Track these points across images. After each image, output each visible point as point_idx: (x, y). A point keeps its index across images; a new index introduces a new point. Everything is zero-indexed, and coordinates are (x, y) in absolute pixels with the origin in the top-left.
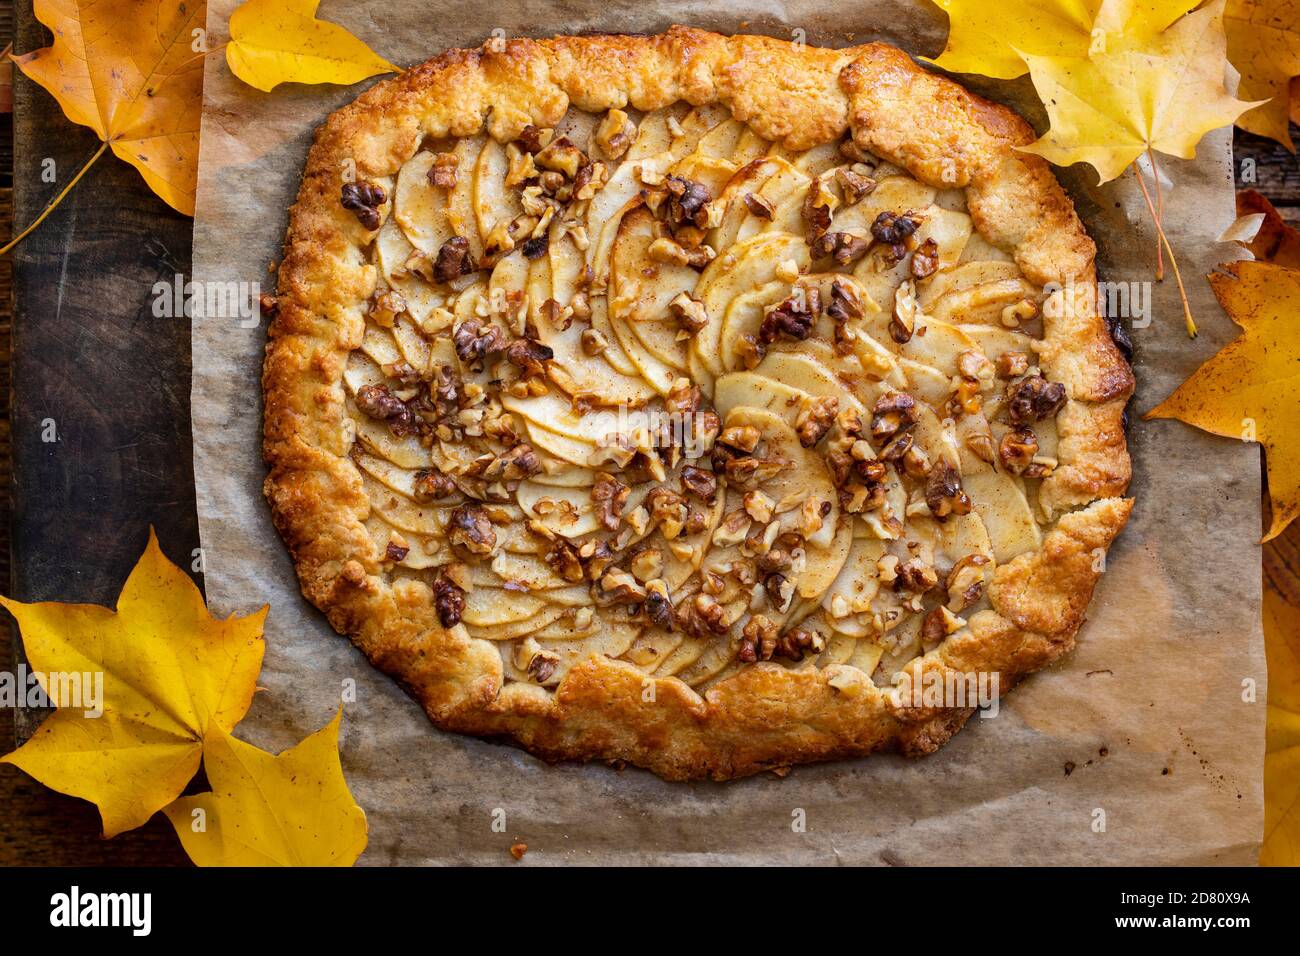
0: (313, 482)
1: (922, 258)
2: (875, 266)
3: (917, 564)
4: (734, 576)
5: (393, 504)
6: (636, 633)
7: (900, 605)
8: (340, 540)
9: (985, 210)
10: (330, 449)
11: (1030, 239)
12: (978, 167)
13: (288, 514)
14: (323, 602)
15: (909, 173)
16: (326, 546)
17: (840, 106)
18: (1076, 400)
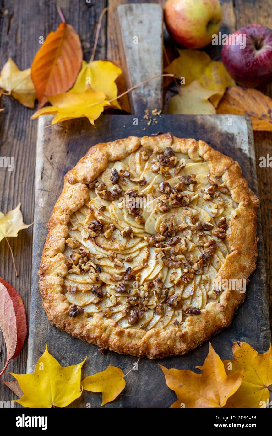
0: (152, 342)
1: (125, 173)
2: (124, 185)
3: (207, 190)
4: (201, 237)
5: (162, 321)
6: (212, 266)
7: (217, 197)
8: (170, 338)
9: (115, 156)
10: (143, 336)
11: (126, 147)
12: (103, 155)
13: (159, 351)
14: (187, 347)
15: (101, 173)
16: (171, 342)
17: (79, 185)
18: (171, 145)
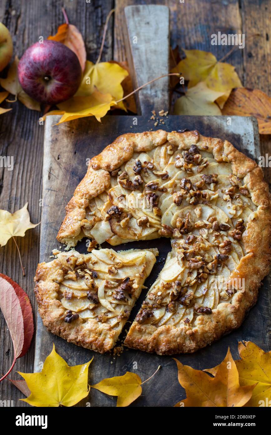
0: (162, 339)
1: (148, 165)
2: (146, 177)
3: (227, 191)
4: (217, 237)
5: (173, 319)
6: (226, 267)
7: (237, 198)
8: (180, 335)
9: (141, 147)
10: (154, 332)
11: (153, 140)
12: (130, 145)
13: (168, 348)
14: (196, 346)
15: (125, 162)
16: (180, 340)
17: (102, 171)
18: (197, 143)
